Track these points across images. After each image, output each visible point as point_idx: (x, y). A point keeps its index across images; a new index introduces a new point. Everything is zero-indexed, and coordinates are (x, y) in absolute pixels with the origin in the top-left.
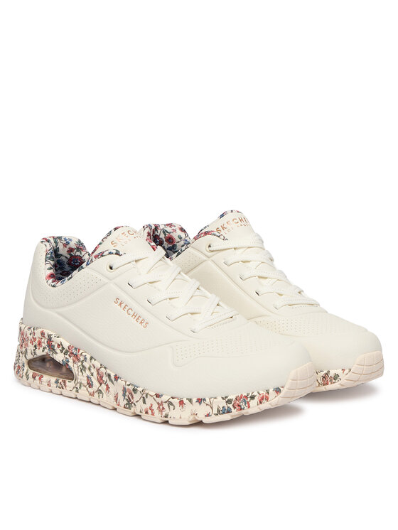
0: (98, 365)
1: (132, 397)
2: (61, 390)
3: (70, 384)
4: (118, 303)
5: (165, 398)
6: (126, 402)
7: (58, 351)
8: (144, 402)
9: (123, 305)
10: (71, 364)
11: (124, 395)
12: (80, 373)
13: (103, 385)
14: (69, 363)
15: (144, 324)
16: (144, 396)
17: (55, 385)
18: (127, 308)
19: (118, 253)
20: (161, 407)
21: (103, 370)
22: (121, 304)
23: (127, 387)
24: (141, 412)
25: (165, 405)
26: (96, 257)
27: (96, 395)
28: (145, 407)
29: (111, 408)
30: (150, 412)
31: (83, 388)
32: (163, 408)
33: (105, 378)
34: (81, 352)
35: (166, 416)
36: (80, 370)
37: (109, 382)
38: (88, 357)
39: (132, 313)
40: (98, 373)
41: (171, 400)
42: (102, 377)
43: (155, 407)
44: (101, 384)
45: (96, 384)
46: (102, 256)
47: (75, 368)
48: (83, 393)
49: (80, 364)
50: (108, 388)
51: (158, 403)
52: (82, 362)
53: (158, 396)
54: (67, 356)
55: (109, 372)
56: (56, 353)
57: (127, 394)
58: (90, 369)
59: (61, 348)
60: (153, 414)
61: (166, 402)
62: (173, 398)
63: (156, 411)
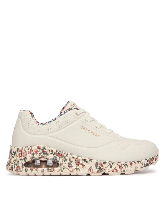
0: (75, 156)
1: (103, 166)
2: (51, 173)
3: (57, 169)
4: (83, 128)
5: (123, 163)
6: (97, 169)
7: (49, 154)
8: (111, 167)
9: (85, 129)
10: (58, 158)
11: (96, 166)
12: (64, 162)
13: (80, 165)
14: (57, 159)
15: (98, 135)
16: (111, 164)
17: (47, 171)
18: (87, 130)
19: (77, 109)
20: (121, 167)
21: (79, 158)
22: (84, 128)
23: (99, 162)
24: (109, 172)
25: (123, 166)
26: (69, 110)
27: (75, 171)
28: (111, 169)
29: (86, 175)
30: (115, 171)
31: (65, 169)
32: (122, 168)
33: (81, 162)
34: (64, 152)
35: (124, 171)
36: (63, 161)
37: (84, 163)
38: (69, 154)
39: (91, 132)
40: (76, 161)
41: (126, 163)
42: (78, 162)
43: (118, 168)
44: (78, 165)
45: (74, 165)
46: (71, 109)
47: (60, 160)
48: (66, 172)
49: (63, 158)
50: (83, 165)
51: (119, 166)
52: (65, 157)
53: (119, 163)
54: (55, 156)
55: (84, 158)
56: (48, 155)
57: (99, 165)
58: (70, 160)
59: (51, 152)
60: (117, 171)
61: (124, 164)
62: (127, 162)
63: (119, 170)
